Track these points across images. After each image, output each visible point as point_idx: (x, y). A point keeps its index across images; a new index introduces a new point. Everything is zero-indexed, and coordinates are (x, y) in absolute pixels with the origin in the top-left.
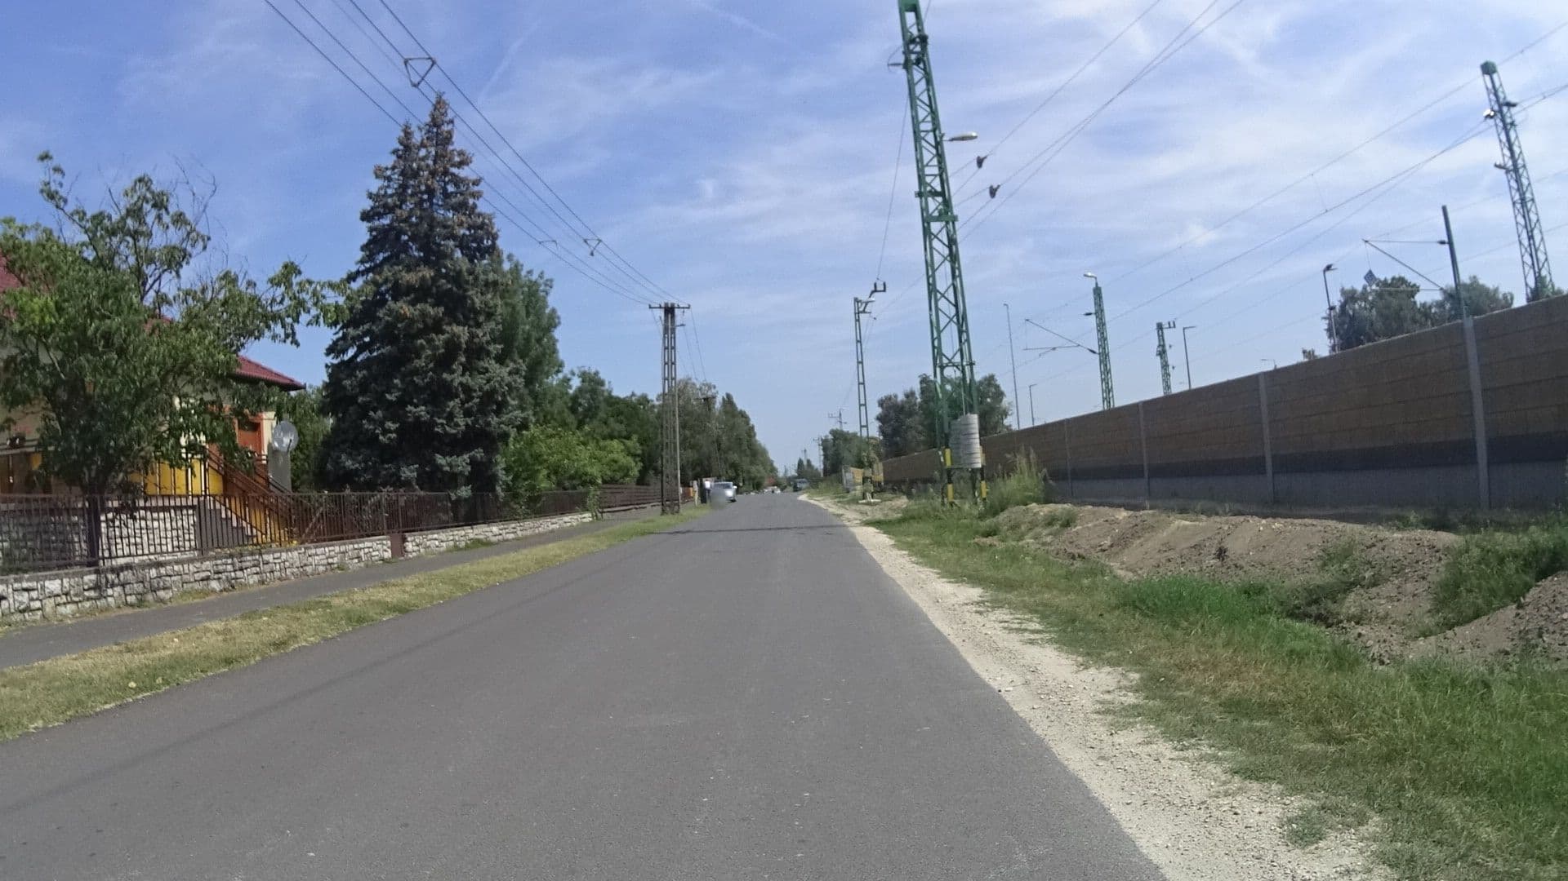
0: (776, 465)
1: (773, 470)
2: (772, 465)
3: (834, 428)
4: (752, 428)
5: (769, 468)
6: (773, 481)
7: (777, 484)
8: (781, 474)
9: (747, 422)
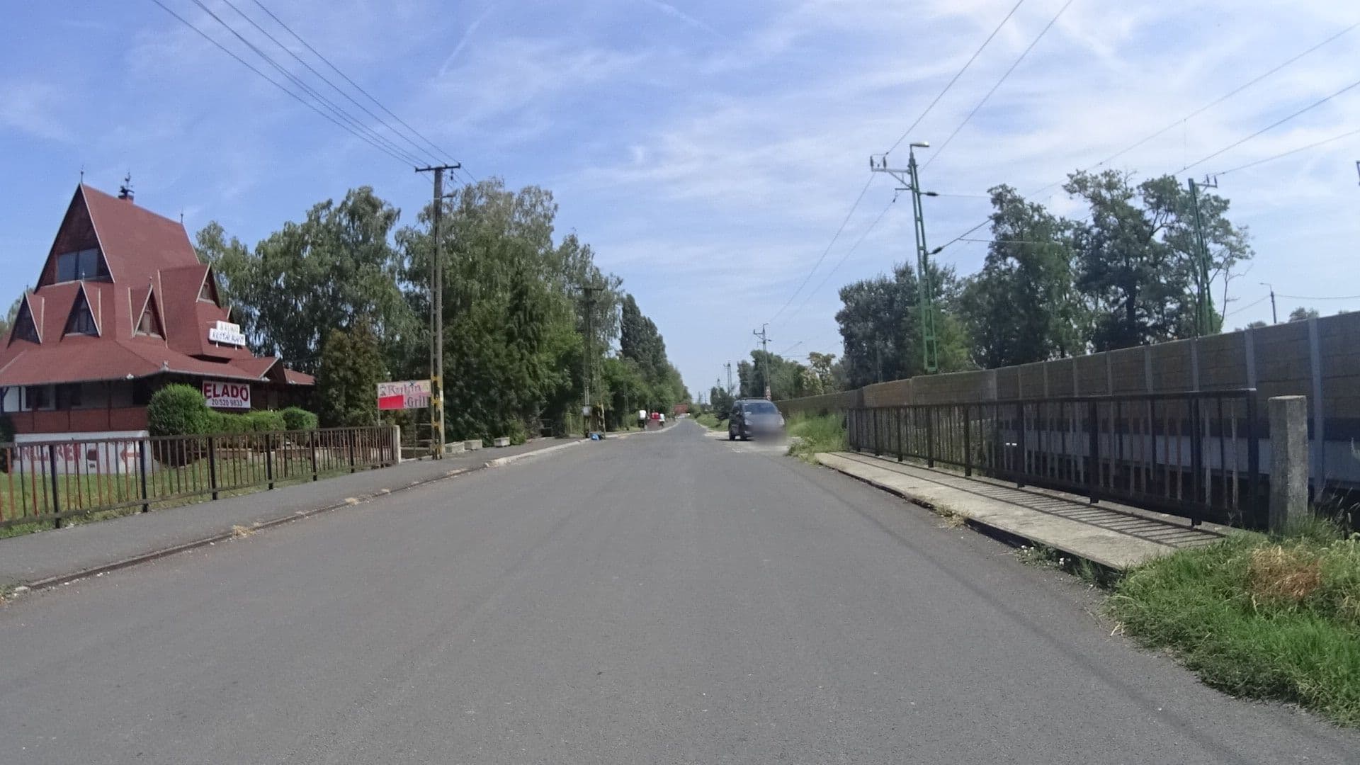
0: (690, 391)
1: (687, 396)
2: (685, 391)
3: (756, 349)
4: (660, 340)
5: (681, 394)
6: (686, 408)
7: (690, 411)
8: (694, 401)
9: (654, 333)
